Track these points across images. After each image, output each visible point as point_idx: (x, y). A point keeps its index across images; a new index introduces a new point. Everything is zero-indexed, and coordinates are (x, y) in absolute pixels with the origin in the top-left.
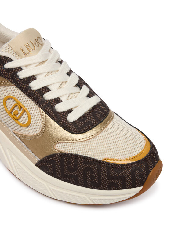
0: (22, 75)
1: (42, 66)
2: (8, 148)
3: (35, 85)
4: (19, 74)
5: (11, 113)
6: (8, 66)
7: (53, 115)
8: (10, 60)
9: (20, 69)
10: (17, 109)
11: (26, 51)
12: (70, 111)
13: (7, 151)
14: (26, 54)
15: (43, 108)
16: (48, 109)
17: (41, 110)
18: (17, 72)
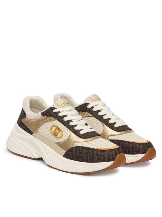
0: (60, 115)
1: (69, 112)
2: (50, 153)
3: (66, 119)
4: (59, 114)
5: (54, 133)
6: (54, 111)
7: (74, 131)
8: (56, 109)
9: (60, 112)
10: (57, 131)
11: (63, 105)
12: (81, 130)
13: (49, 155)
14: (63, 107)
15: (69, 128)
16: (71, 128)
17: (68, 129)
18: (58, 114)
